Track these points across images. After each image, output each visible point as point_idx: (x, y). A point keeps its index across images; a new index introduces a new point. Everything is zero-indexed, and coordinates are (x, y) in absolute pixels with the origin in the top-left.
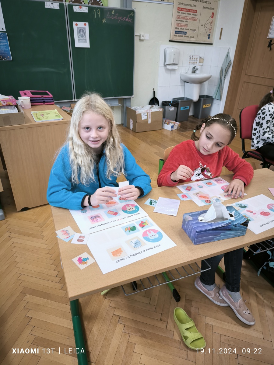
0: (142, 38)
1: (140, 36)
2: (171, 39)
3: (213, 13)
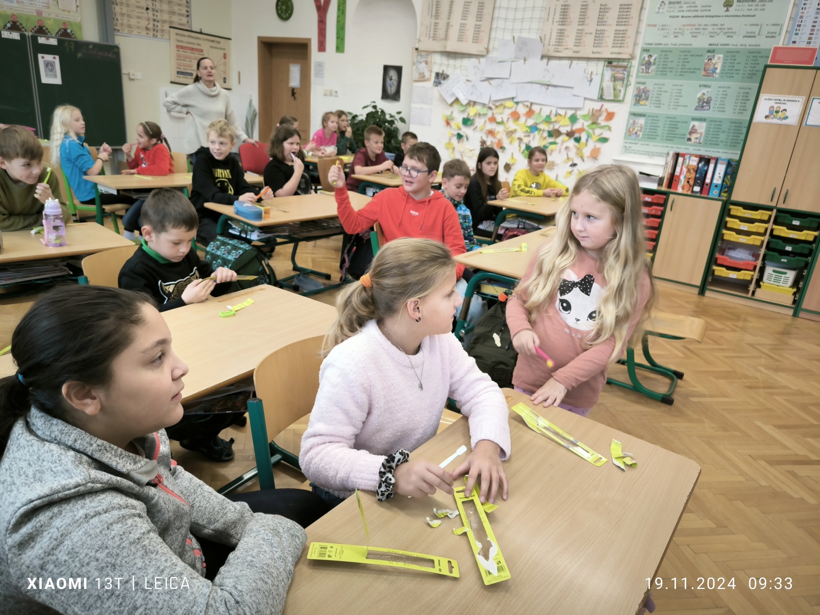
0: (132, 77)
1: (129, 74)
2: (173, 80)
3: (225, 54)
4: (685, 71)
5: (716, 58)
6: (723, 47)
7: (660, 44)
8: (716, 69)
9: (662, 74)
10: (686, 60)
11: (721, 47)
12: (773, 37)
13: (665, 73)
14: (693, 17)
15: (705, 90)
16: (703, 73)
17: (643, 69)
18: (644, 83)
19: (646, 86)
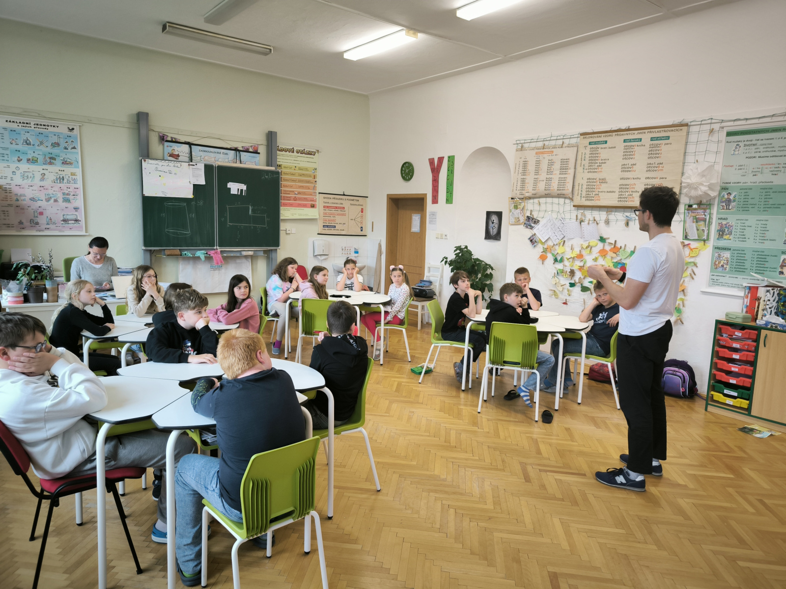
0: (288, 232)
1: (286, 230)
2: (319, 233)
3: (362, 209)
4: (769, 207)
7: (738, 183)
9: (744, 210)
10: (768, 197)
13: (747, 209)
14: (771, 157)
17: (723, 206)
18: (726, 219)
19: (728, 221)
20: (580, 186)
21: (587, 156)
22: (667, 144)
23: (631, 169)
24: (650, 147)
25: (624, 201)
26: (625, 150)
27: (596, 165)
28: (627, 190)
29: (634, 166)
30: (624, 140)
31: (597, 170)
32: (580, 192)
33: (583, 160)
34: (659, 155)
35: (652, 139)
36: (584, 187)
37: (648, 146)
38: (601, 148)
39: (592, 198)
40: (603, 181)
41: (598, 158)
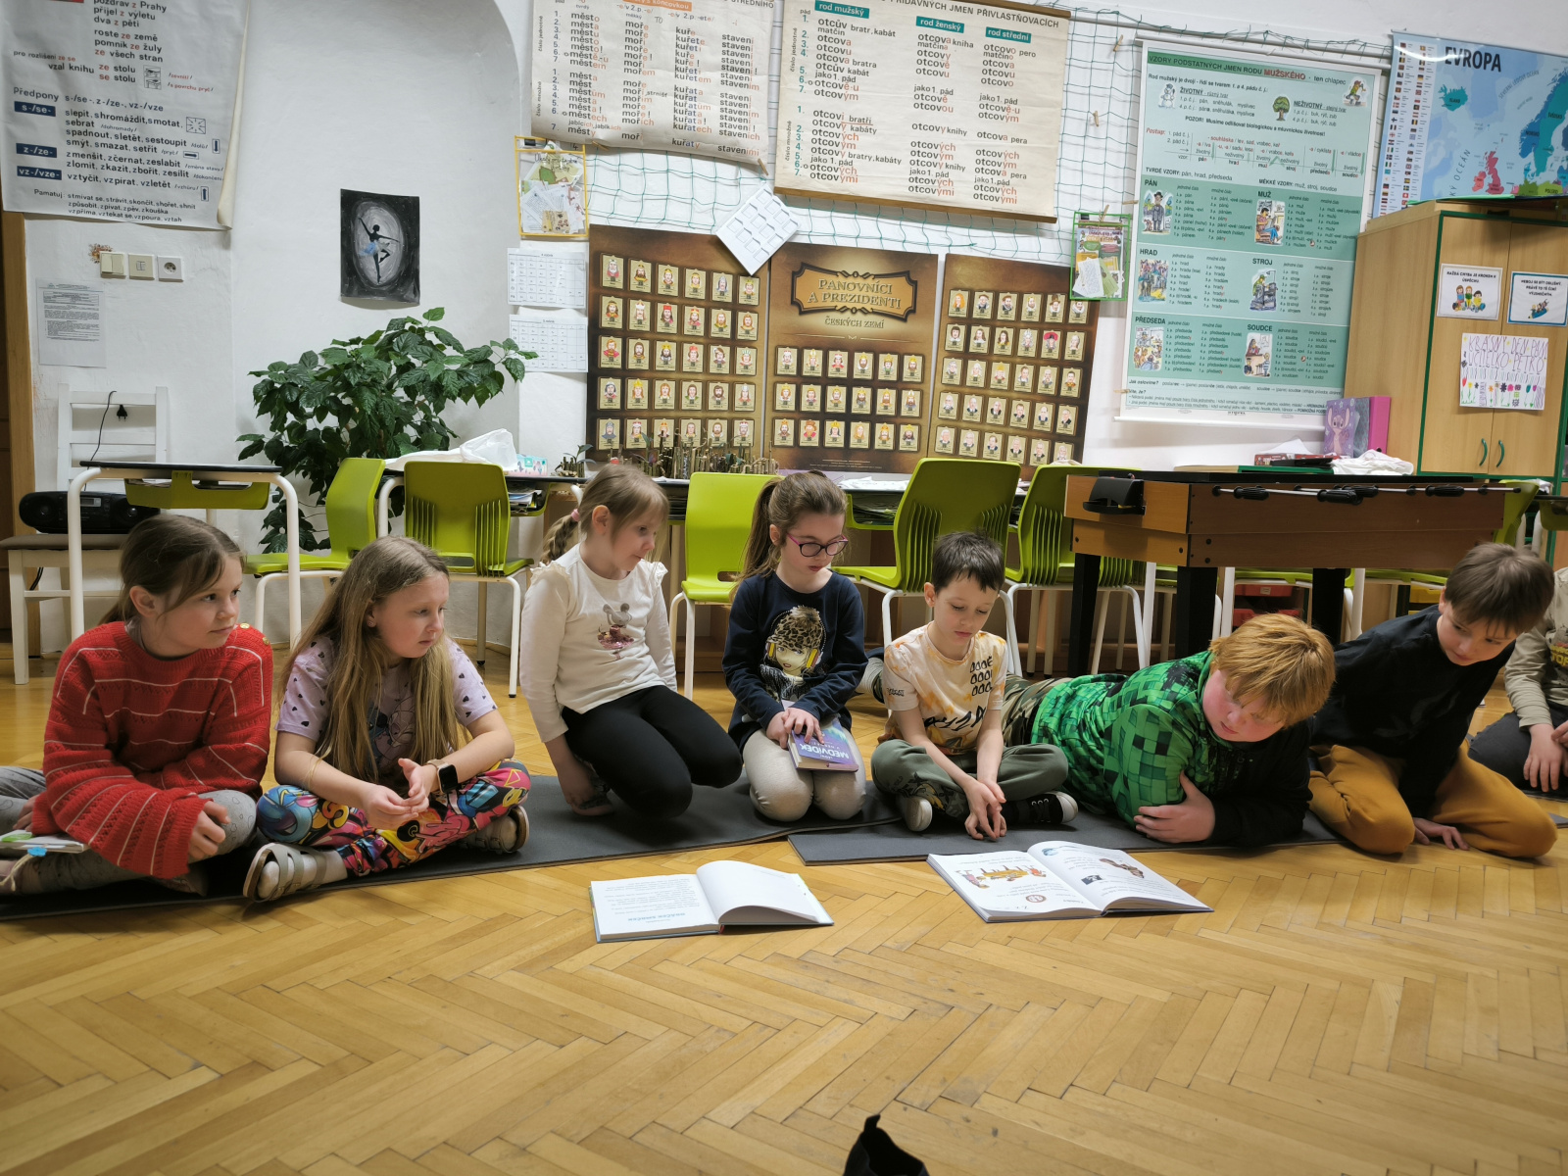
4: (1225, 232)
5: (1274, 209)
6: (1282, 187)
7: (1174, 172)
8: (1277, 229)
9: (1186, 235)
10: (1224, 209)
11: (1280, 187)
12: (1352, 175)
13: (1190, 232)
14: (1227, 123)
15: (1263, 270)
16: (1257, 236)
17: (1148, 222)
18: (1153, 253)
19: (1157, 258)
20: (794, 132)
21: (813, 43)
22: (1026, 53)
23: (942, 104)
24: (986, 54)
25: (928, 190)
26: (923, 49)
27: (839, 73)
28: (932, 160)
29: (948, 96)
30: (919, 19)
31: (843, 91)
32: (793, 150)
33: (798, 51)
34: (1009, 79)
35: (990, 32)
36: (807, 136)
37: (979, 48)
38: (853, 28)
39: (833, 173)
40: (863, 125)
41: (844, 56)
